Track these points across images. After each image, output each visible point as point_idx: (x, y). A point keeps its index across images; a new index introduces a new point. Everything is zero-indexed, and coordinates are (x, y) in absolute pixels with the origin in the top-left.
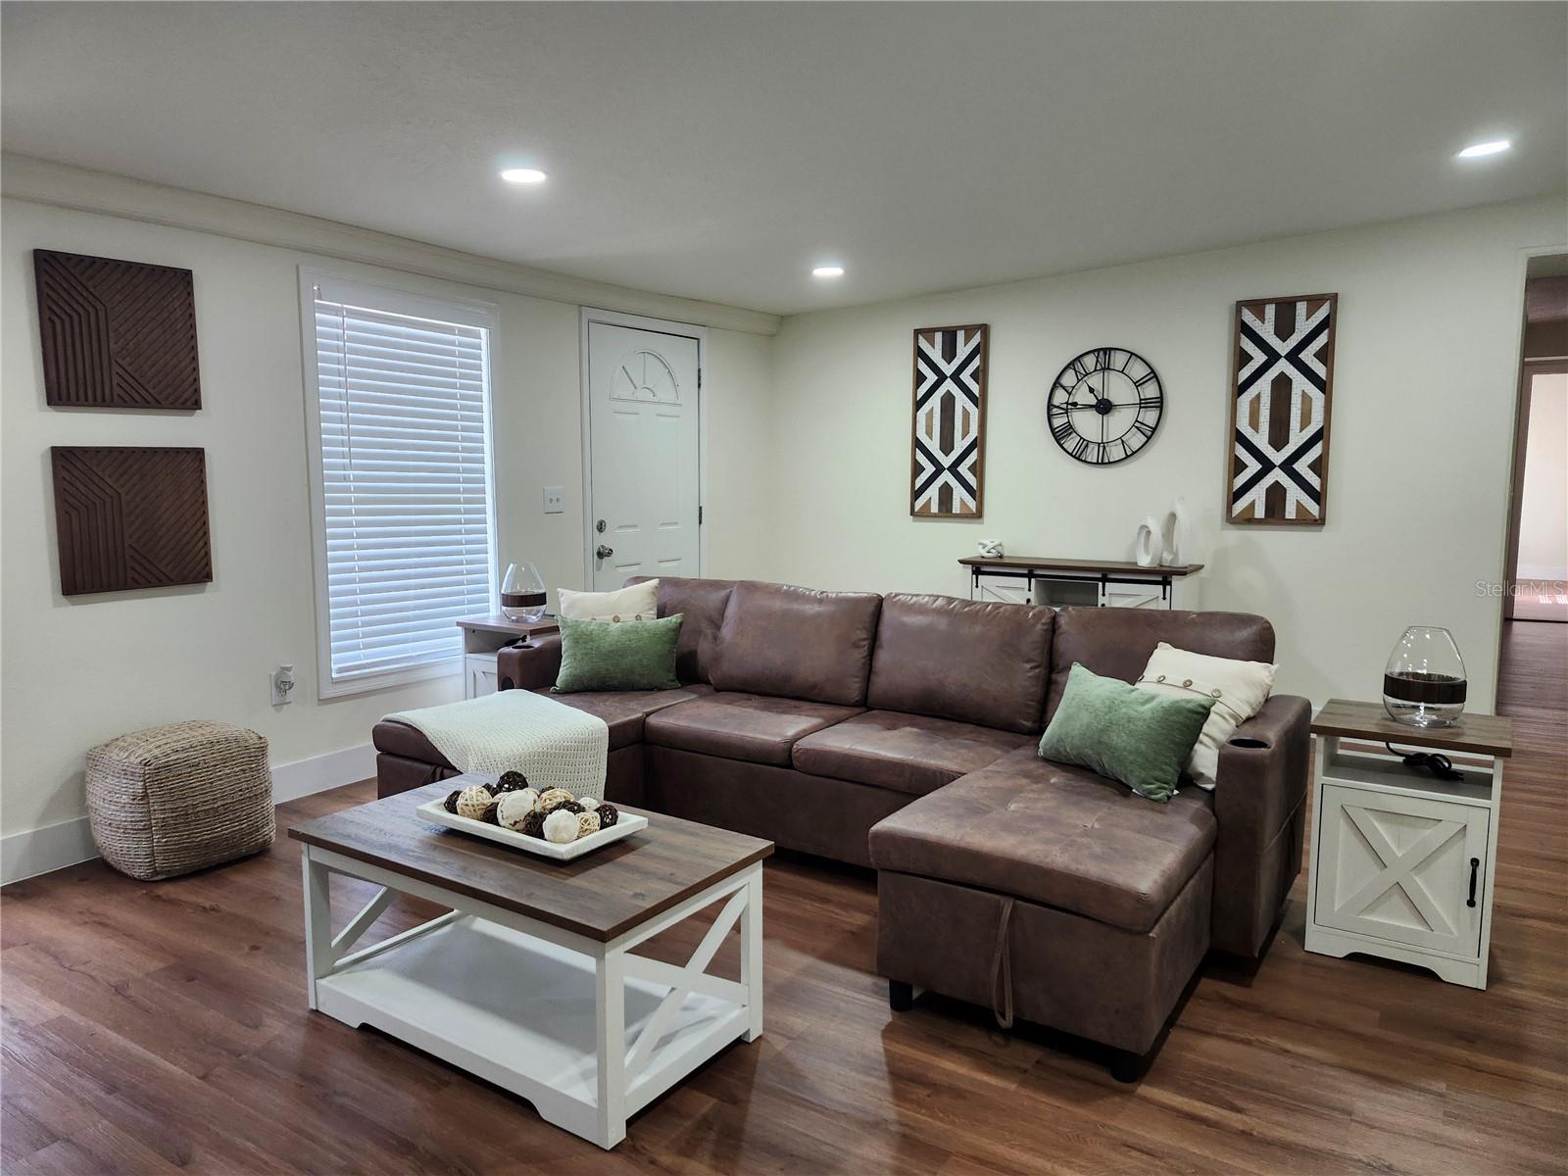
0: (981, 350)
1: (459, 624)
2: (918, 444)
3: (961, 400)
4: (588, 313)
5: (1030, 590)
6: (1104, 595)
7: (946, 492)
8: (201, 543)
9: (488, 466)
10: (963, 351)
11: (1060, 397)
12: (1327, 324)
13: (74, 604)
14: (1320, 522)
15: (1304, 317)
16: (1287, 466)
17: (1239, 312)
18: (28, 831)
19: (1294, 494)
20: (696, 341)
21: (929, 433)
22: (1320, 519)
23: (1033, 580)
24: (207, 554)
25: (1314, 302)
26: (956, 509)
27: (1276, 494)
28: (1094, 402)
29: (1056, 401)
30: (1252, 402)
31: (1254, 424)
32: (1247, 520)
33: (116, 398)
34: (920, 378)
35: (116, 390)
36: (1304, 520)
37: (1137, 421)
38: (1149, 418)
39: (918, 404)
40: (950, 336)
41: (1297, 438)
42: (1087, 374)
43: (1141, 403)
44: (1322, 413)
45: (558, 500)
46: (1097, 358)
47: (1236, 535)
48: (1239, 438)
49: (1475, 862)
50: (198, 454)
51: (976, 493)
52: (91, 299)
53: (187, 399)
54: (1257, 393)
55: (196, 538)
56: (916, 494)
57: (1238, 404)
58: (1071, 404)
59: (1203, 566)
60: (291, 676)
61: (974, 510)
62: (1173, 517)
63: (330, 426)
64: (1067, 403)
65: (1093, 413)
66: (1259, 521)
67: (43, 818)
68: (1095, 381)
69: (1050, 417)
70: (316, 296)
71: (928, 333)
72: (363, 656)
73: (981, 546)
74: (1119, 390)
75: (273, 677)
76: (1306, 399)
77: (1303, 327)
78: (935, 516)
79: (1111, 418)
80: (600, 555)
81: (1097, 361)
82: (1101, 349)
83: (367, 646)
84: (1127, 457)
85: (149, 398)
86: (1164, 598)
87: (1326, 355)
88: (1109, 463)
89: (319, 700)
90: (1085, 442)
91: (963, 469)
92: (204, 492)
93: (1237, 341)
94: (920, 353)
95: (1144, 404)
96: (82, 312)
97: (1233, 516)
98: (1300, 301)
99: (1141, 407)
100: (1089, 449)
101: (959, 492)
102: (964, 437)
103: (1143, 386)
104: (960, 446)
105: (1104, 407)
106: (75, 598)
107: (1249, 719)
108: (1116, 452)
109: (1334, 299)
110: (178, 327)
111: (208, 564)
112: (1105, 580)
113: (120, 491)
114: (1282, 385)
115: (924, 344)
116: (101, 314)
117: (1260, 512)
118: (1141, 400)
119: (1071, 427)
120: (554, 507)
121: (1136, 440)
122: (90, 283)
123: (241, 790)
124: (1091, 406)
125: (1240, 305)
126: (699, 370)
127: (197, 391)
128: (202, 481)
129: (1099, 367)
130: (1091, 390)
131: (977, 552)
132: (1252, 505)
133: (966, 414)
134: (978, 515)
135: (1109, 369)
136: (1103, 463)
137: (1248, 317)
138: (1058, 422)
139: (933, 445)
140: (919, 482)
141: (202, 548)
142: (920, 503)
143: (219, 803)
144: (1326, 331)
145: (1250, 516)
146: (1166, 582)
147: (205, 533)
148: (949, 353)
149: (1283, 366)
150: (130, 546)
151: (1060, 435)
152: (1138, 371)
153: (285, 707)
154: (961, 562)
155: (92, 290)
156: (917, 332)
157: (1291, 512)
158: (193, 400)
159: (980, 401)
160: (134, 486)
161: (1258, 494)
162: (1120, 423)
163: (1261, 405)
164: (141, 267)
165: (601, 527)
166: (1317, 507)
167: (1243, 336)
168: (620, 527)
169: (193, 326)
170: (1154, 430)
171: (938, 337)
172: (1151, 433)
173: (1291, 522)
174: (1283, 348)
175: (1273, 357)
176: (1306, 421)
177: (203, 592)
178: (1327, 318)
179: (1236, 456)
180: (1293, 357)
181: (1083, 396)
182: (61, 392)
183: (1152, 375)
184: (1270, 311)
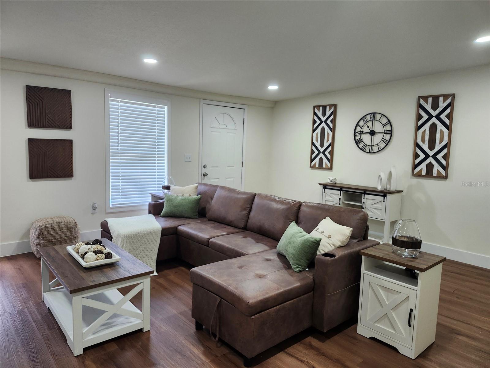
0: (334, 113)
1: (150, 194)
2: (313, 144)
3: (327, 129)
4: (202, 101)
5: (340, 195)
6: (364, 199)
7: (321, 160)
8: (70, 166)
9: (166, 147)
10: (328, 113)
11: (358, 129)
12: (450, 105)
13: (33, 181)
14: (445, 177)
15: (442, 102)
16: (434, 157)
17: (419, 100)
18: (17, 242)
19: (436, 167)
20: (243, 110)
21: (317, 140)
22: (445, 176)
23: (342, 192)
24: (72, 169)
25: (446, 97)
26: (324, 166)
27: (430, 167)
28: (369, 131)
29: (357, 131)
30: (422, 133)
31: (423, 141)
32: (419, 175)
33: (47, 125)
34: (315, 122)
35: (47, 123)
36: (439, 176)
37: (383, 138)
38: (387, 137)
39: (314, 131)
40: (324, 108)
41: (438, 147)
42: (367, 122)
43: (384, 132)
44: (448, 138)
45: (189, 158)
46: (371, 116)
47: (415, 181)
48: (417, 145)
49: (411, 310)
50: (71, 141)
51: (331, 161)
52: (41, 98)
53: (68, 126)
54: (424, 129)
55: (69, 165)
56: (312, 160)
57: (418, 133)
58: (361, 132)
59: (403, 191)
60: (96, 205)
61: (329, 167)
62: (391, 172)
63: (112, 134)
64: (360, 131)
65: (369, 135)
66: (424, 176)
67: (22, 238)
68: (370, 124)
69: (355, 136)
70: (110, 97)
71: (317, 107)
72: (121, 201)
73: (329, 179)
74: (378, 127)
75: (92, 205)
76: (442, 132)
77: (442, 106)
78: (317, 168)
79: (375, 137)
80: (204, 175)
81: (371, 117)
82: (372, 113)
83: (122, 198)
84: (379, 151)
85: (56, 125)
86: (384, 201)
87: (449, 116)
88: (373, 153)
89: (106, 213)
90: (366, 145)
91: (326, 153)
92: (72, 152)
93: (418, 110)
94: (315, 114)
95: (385, 132)
96: (38, 102)
97: (415, 174)
98: (441, 96)
99: (384, 134)
100: (367, 148)
101: (325, 160)
102: (327, 142)
103: (386, 126)
104: (326, 145)
105: (372, 133)
106: (33, 180)
107: (340, 247)
108: (376, 149)
109: (453, 96)
110: (66, 106)
111: (72, 172)
112: (365, 193)
113: (47, 151)
114: (433, 127)
115: (316, 111)
116: (44, 103)
117: (424, 173)
118: (384, 131)
119: (361, 140)
120: (189, 160)
121: (382, 145)
122: (41, 94)
123: (66, 237)
124: (368, 133)
125: (419, 98)
126: (244, 119)
127: (71, 124)
128: (71, 149)
129: (371, 119)
130: (368, 127)
131: (327, 181)
132: (421, 170)
133: (328, 134)
134: (331, 168)
135: (374, 120)
136: (371, 153)
137: (422, 102)
138: (357, 138)
139: (318, 144)
140: (313, 157)
141: (71, 168)
142: (313, 164)
143: (59, 240)
144: (450, 108)
145: (420, 174)
146: (385, 196)
147: (72, 163)
148: (324, 114)
149: (434, 120)
150: (49, 166)
151: (357, 142)
152: (384, 121)
153: (95, 214)
154: (319, 184)
155: (41, 96)
156: (314, 107)
157: (435, 174)
158: (70, 126)
159: (333, 130)
160: (51, 149)
161: (423, 166)
162: (377, 138)
163: (426, 134)
164: (56, 89)
165: (205, 167)
166: (444, 172)
167: (420, 109)
168: (212, 167)
169: (71, 106)
170: (389, 142)
171: (321, 108)
172: (388, 143)
173: (435, 177)
174: (434, 113)
175: (431, 117)
176: (441, 140)
177: (71, 180)
178: (450, 103)
179: (416, 152)
180: (438, 117)
181: (366, 129)
182: (31, 124)
183: (389, 122)
184: (430, 100)
